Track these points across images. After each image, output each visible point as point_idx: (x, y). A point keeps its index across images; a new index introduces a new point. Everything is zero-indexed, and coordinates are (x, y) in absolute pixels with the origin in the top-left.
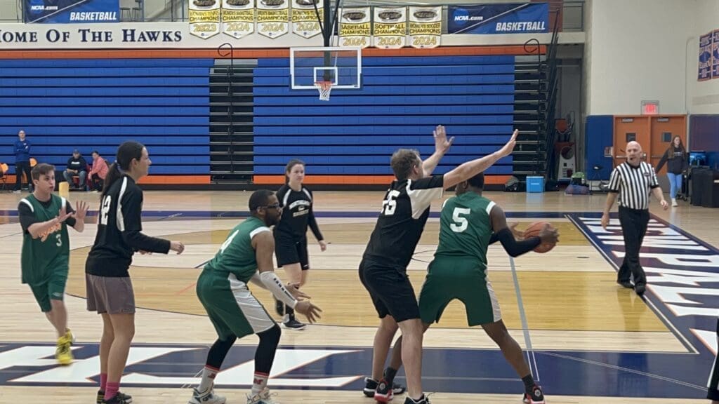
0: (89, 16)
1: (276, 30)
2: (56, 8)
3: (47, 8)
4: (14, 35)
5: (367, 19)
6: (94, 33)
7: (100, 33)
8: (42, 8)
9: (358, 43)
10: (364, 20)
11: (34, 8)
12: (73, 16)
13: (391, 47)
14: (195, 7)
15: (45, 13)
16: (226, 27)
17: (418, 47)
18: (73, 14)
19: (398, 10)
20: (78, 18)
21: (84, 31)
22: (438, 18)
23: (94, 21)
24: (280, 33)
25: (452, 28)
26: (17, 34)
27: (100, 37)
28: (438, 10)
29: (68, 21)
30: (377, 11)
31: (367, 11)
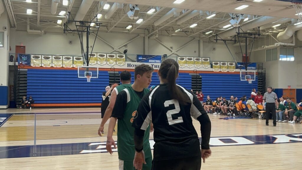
0: (154, 61)
1: (199, 66)
2: (145, 58)
3: (143, 58)
4: (134, 65)
5: (219, 65)
6: (155, 66)
7: (156, 66)
8: (142, 58)
9: (217, 70)
10: (218, 65)
11: (139, 58)
12: (150, 61)
13: (224, 72)
14: (180, 60)
15: (142, 60)
16: (187, 65)
17: (230, 72)
18: (150, 60)
19: (226, 63)
20: (151, 61)
21: (152, 65)
22: (234, 65)
23: (155, 62)
24: (200, 67)
25: (237, 68)
26: (135, 65)
27: (156, 67)
28: (234, 63)
29: (148, 62)
30: (221, 63)
31: (219, 63)
